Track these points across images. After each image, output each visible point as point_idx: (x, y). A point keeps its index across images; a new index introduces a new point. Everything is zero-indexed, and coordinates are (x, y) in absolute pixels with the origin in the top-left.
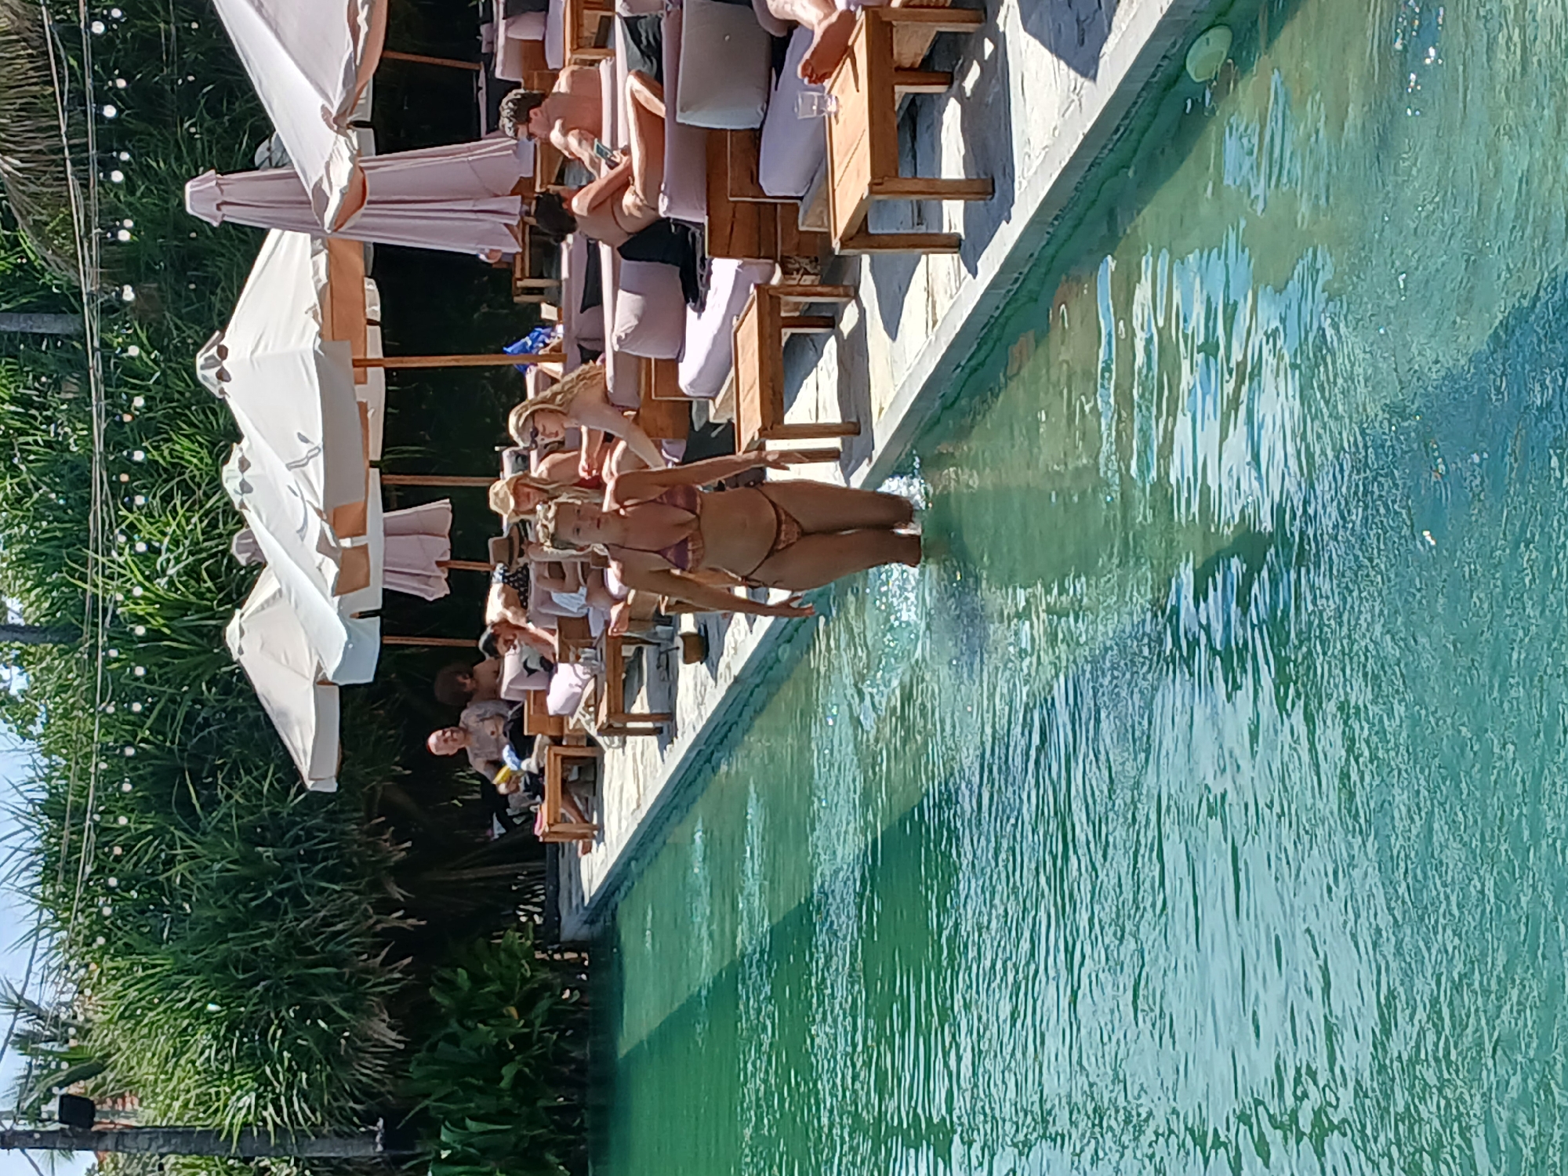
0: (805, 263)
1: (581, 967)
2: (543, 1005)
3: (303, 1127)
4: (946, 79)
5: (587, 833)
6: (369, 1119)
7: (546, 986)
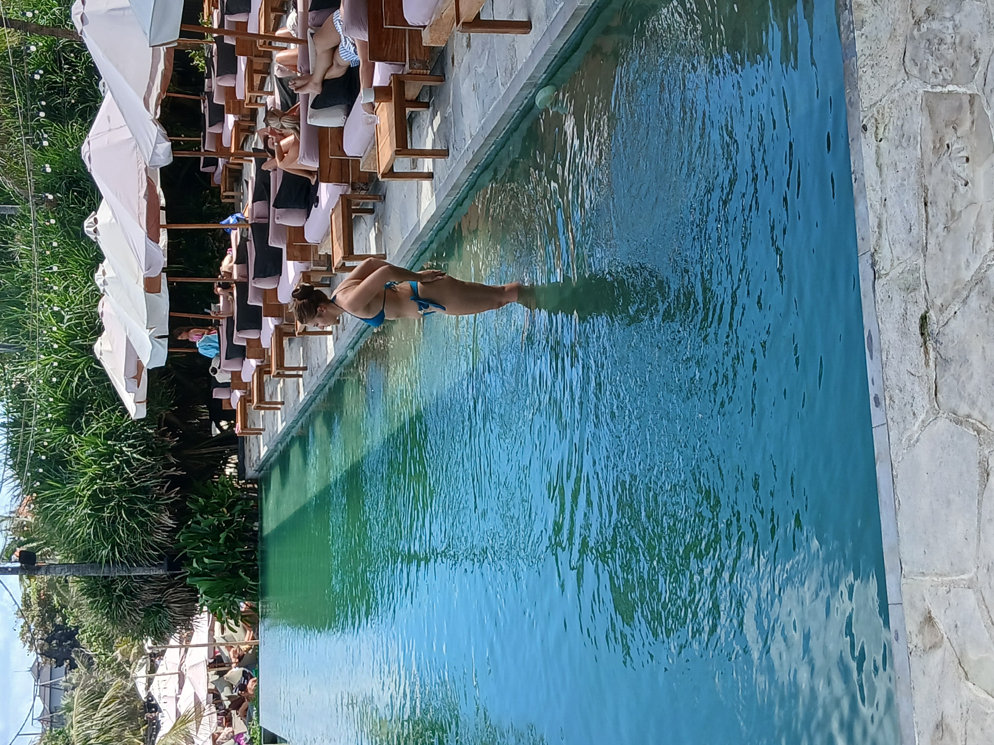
0: (362, 185)
1: (253, 490)
2: (238, 507)
3: (132, 561)
4: (427, 105)
5: (258, 432)
6: (161, 557)
7: (239, 499)
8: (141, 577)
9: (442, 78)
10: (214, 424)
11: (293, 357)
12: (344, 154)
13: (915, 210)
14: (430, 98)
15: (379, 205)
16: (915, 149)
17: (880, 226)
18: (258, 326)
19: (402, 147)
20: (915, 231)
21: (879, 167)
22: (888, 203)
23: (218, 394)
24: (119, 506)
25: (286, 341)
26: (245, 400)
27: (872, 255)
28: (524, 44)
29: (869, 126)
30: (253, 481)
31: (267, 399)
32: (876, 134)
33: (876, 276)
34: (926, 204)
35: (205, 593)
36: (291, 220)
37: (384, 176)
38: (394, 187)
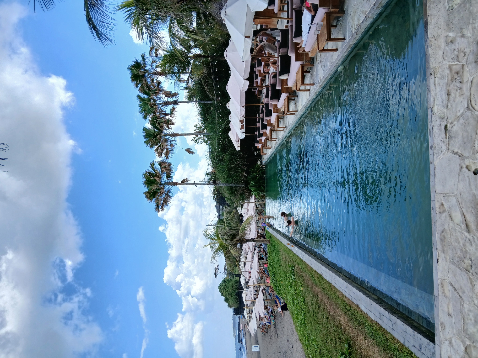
1: (265, 168)
2: (261, 171)
3: (237, 183)
4: (309, 72)
5: (266, 154)
6: (243, 182)
7: (261, 169)
8: (239, 187)
9: (313, 65)
10: (255, 152)
11: (274, 136)
12: (287, 85)
13: (445, 97)
14: (310, 70)
15: (296, 99)
16: (445, 80)
17: (434, 101)
18: (266, 129)
19: (303, 83)
20: (444, 102)
21: (435, 84)
22: (437, 95)
23: (256, 145)
24: (234, 171)
25: (272, 132)
26: (263, 146)
27: (432, 109)
28: (335, 55)
29: (432, 73)
30: (264, 165)
31: (268, 146)
32: (434, 75)
33: (432, 114)
34: (448, 95)
35: (253, 191)
36: (274, 102)
37: (298, 91)
38: (300, 94)
